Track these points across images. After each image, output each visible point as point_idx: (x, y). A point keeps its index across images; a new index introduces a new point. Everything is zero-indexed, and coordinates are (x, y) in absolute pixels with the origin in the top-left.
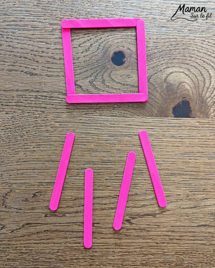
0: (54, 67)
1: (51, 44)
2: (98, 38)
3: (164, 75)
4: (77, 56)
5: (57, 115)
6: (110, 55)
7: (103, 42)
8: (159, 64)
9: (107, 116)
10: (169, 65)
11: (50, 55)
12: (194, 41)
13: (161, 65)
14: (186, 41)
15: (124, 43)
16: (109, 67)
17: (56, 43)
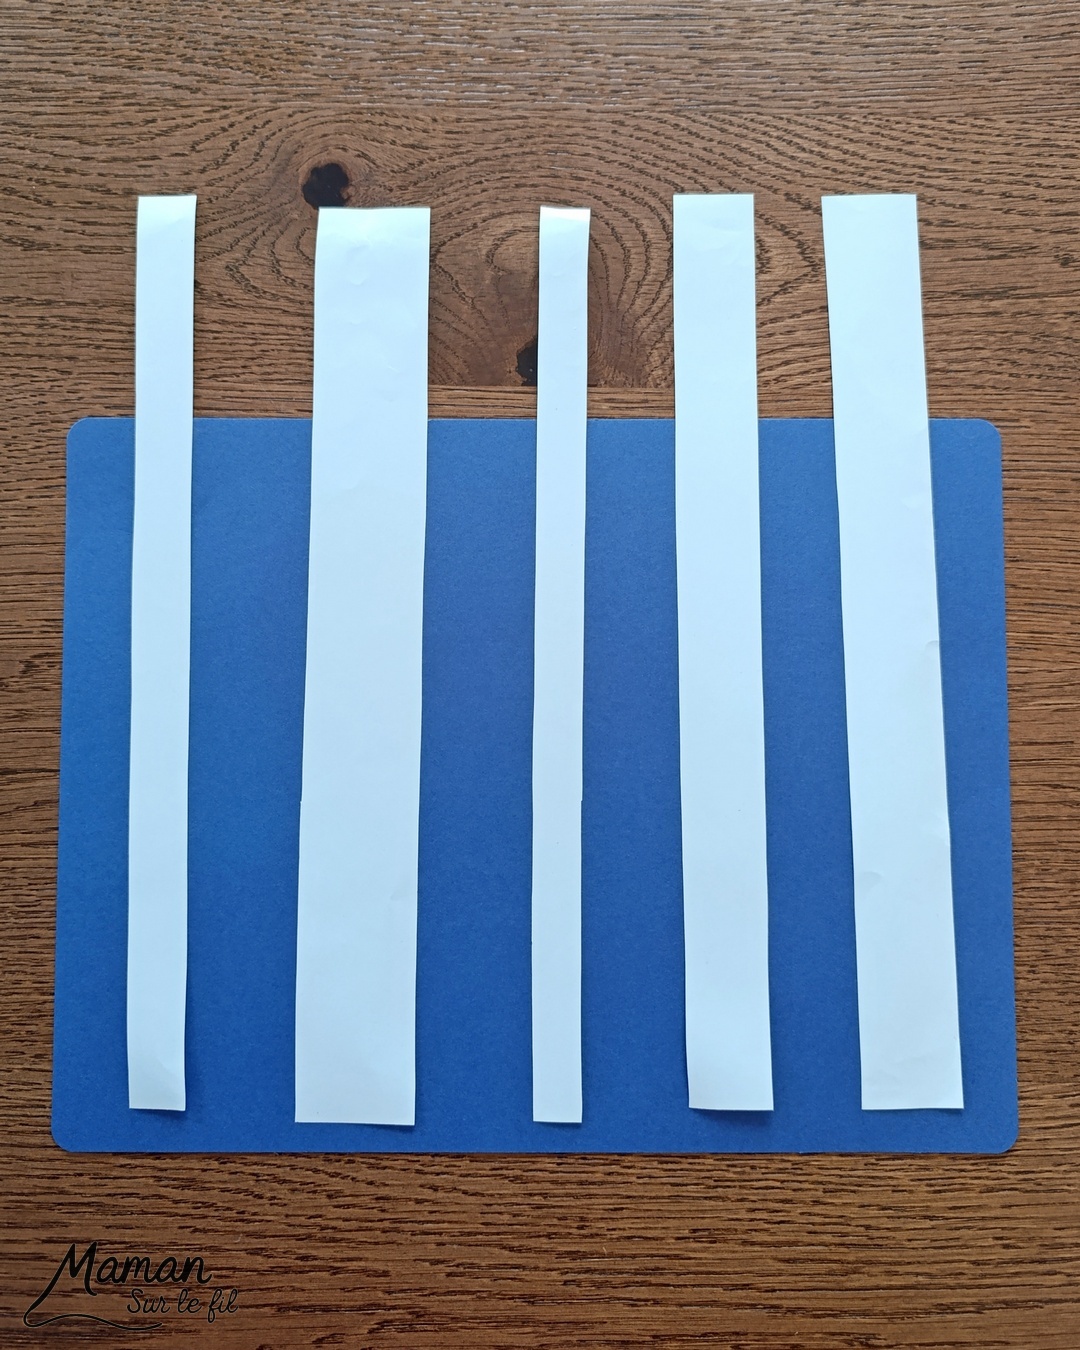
0: (104, 221)
1: (96, 144)
2: (259, 123)
3: (486, 242)
4: (188, 183)
5: (112, 382)
6: (298, 176)
7: (274, 134)
8: (468, 205)
9: (290, 384)
10: (502, 207)
11: (93, 179)
12: (587, 124)
13: (474, 206)
14: (558, 126)
15: (346, 135)
16: (296, 216)
17: (115, 142)
